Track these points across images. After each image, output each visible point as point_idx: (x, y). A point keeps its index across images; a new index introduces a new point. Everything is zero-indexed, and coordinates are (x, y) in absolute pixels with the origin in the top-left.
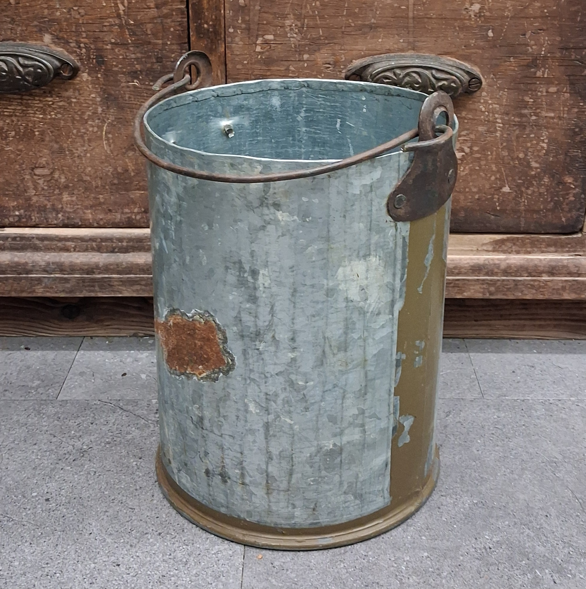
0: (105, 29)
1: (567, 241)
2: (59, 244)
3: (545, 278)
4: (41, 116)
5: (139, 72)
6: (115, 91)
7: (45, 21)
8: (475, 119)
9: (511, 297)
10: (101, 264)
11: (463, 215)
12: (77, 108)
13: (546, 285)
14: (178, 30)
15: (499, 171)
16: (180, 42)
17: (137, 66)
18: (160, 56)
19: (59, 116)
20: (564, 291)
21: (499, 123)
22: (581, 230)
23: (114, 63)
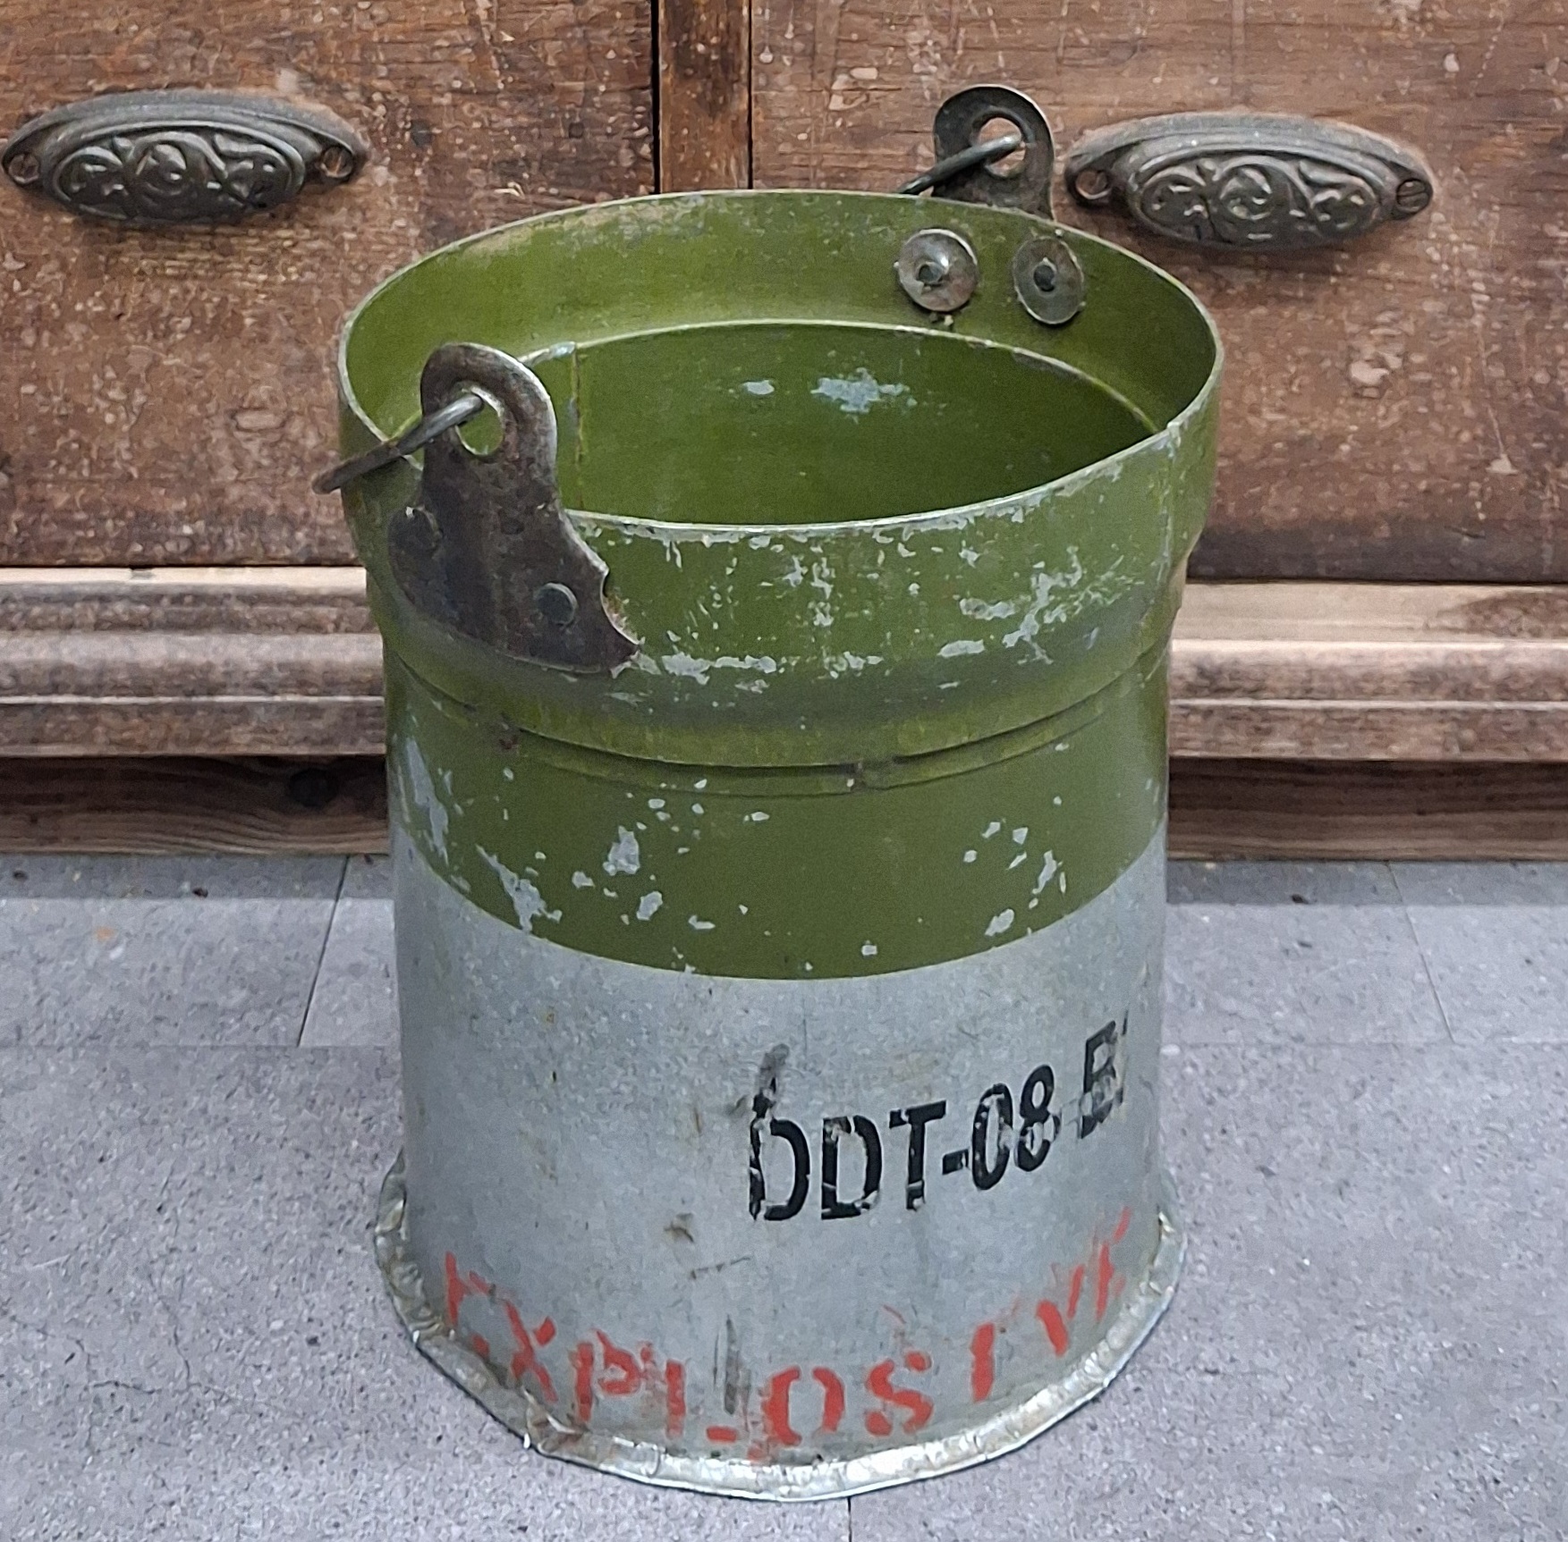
0: (437, 55)
2: (298, 613)
4: (262, 277)
6: (457, 212)
7: (283, 40)
8: (1414, 283)
9: (1521, 756)
11: (1387, 535)
12: (358, 255)
14: (627, 57)
15: (1482, 418)
17: (517, 147)
18: (578, 120)
19: (309, 275)
21: (1480, 292)
23: (459, 141)
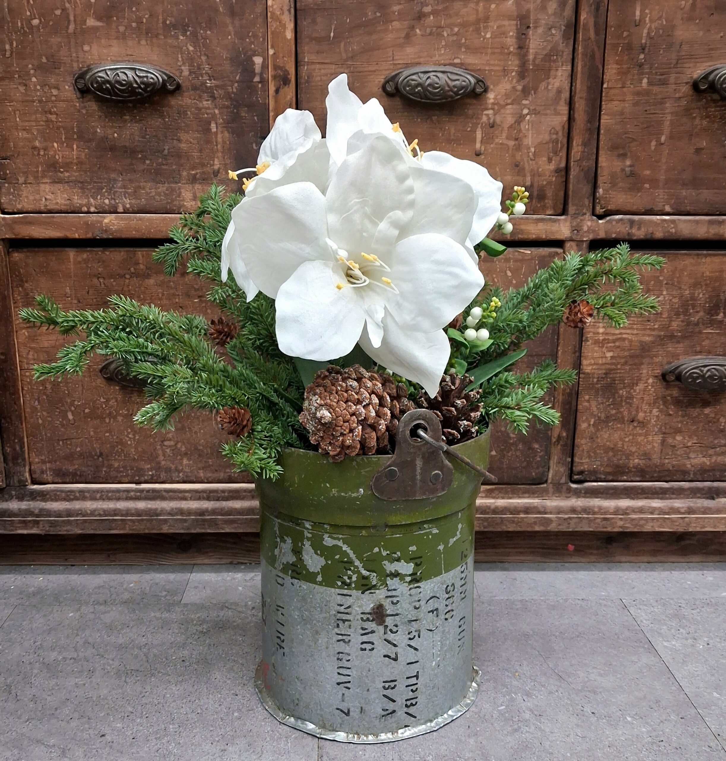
1: (537, 489)
2: (180, 495)
3: (522, 516)
9: (499, 530)
10: (210, 509)
13: (523, 520)
20: (536, 525)
22: (546, 482)
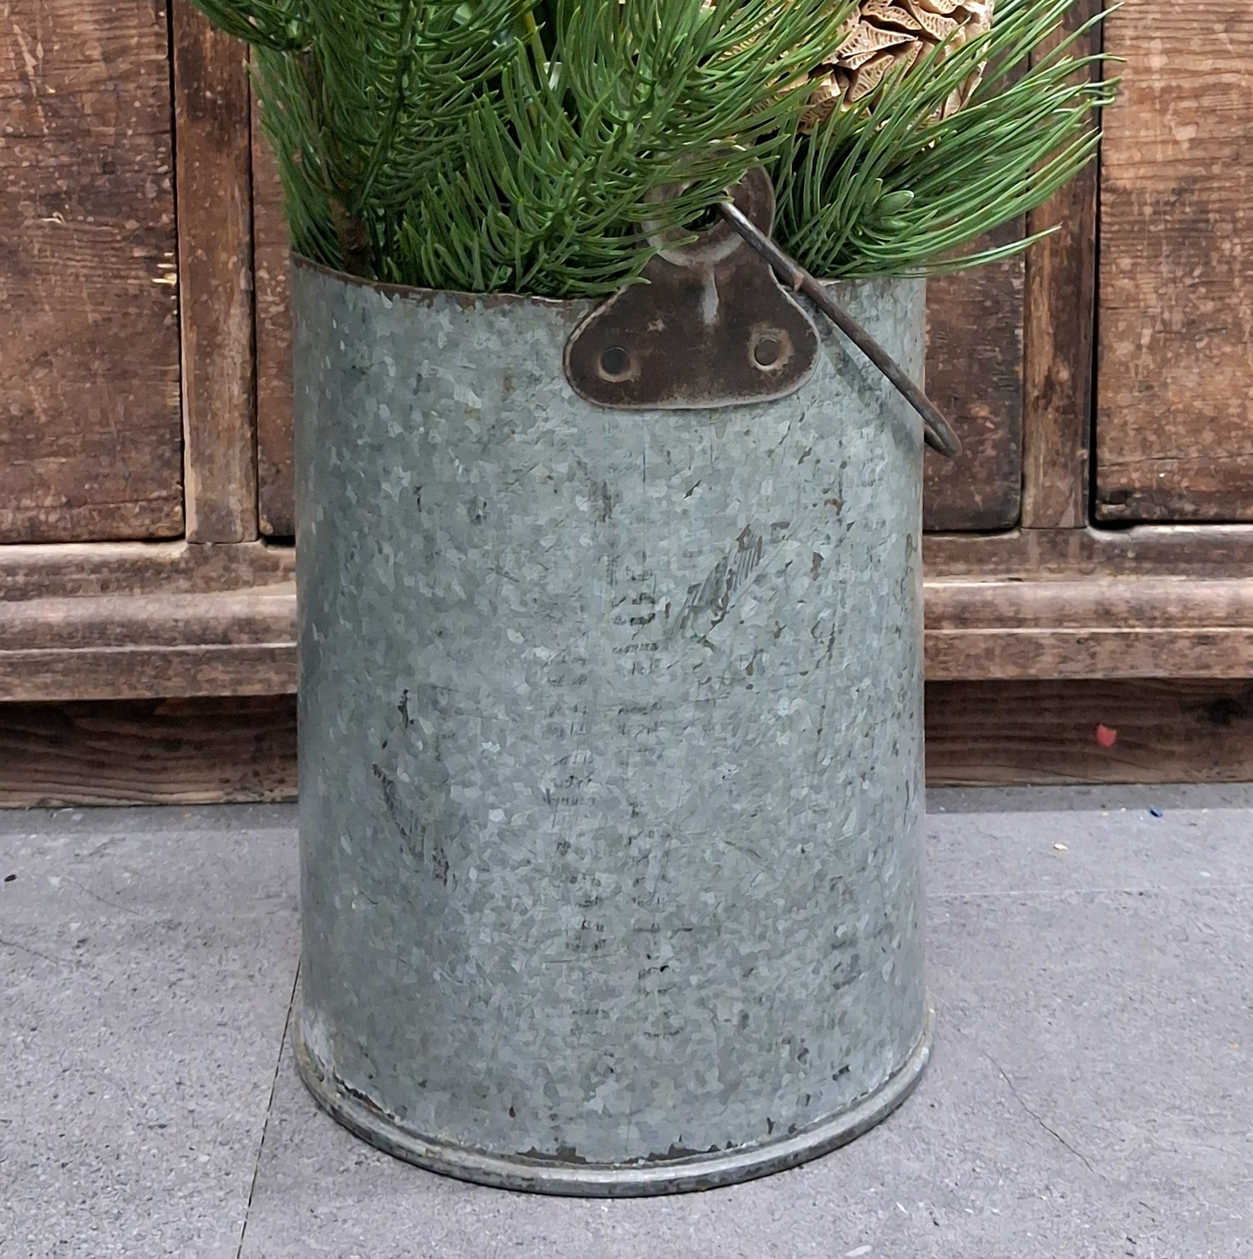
1: (989, 548)
5: (63, 196)
13: (952, 646)
16: (153, 130)
20: (992, 660)
22: (1018, 524)
